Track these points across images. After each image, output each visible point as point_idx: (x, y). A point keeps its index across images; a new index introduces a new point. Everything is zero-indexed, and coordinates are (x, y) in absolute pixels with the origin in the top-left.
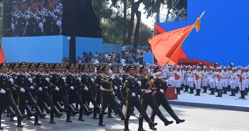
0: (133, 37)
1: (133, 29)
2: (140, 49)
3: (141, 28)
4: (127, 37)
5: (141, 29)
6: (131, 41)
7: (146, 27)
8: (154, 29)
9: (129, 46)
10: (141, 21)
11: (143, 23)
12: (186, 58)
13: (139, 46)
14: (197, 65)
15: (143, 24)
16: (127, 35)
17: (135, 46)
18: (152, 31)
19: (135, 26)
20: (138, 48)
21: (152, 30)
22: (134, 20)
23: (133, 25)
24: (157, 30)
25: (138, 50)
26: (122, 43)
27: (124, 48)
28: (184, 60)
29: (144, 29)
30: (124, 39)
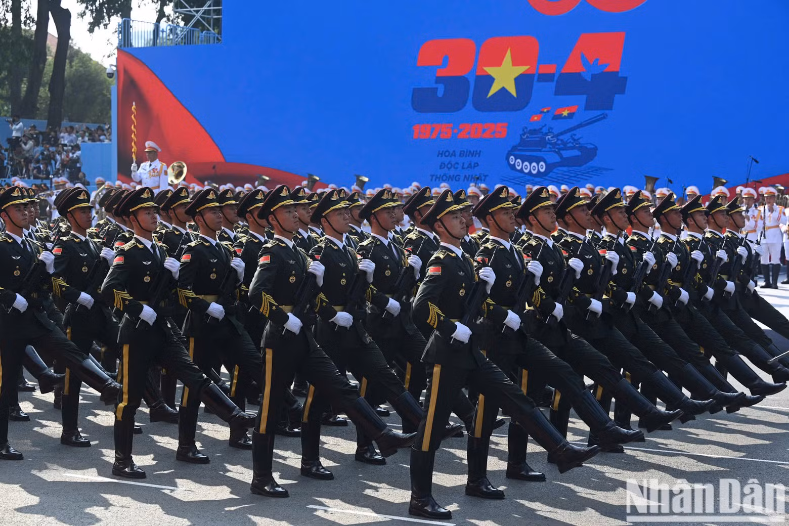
0: (44, 92)
1: (44, 68)
2: (70, 133)
3: (70, 63)
4: (23, 94)
5: (71, 67)
6: (38, 106)
7: (85, 60)
8: (114, 68)
9: (32, 122)
10: (70, 41)
11: (76, 48)
12: (222, 160)
13: (65, 123)
14: (256, 183)
15: (78, 52)
16: (24, 87)
17: (54, 122)
18: (111, 75)
19: (50, 59)
20: (63, 128)
21: (108, 71)
22: (49, 37)
23: (45, 55)
24: (126, 71)
25: (62, 134)
26: (7, 111)
27: (17, 130)
28: (214, 168)
29: (81, 69)
30: (13, 98)
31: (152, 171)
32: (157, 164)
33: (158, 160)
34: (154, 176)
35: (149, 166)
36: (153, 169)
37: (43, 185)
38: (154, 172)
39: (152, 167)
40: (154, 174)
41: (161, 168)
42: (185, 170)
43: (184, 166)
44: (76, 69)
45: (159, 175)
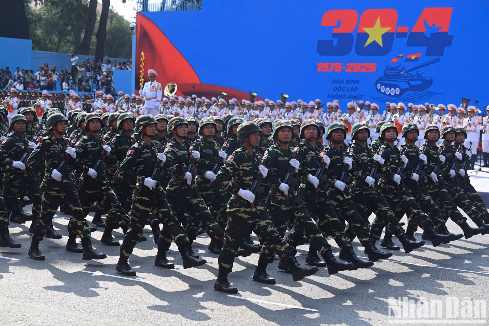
0: (94, 39)
2: (107, 64)
3: (111, 21)
4: (82, 40)
5: (112, 24)
6: (91, 47)
7: (120, 19)
8: (135, 25)
9: (87, 57)
10: (110, 7)
11: (115, 12)
12: (199, 82)
13: (106, 58)
14: (219, 97)
15: (116, 14)
16: (83, 35)
17: (99, 57)
18: (132, 29)
19: (99, 18)
20: (104, 61)
21: (131, 26)
22: (98, 5)
23: (96, 15)
24: (141, 26)
25: (103, 64)
26: (72, 50)
27: (74, 60)
28: (194, 87)
29: (117, 25)
30: (76, 42)
31: (152, 88)
32: (155, 83)
33: (155, 81)
34: (154, 91)
35: (150, 85)
36: (153, 86)
37: (89, 96)
38: (153, 88)
39: (152, 85)
40: (153, 89)
41: (158, 86)
42: (176, 88)
43: (175, 86)
44: (114, 25)
45: (156, 90)
